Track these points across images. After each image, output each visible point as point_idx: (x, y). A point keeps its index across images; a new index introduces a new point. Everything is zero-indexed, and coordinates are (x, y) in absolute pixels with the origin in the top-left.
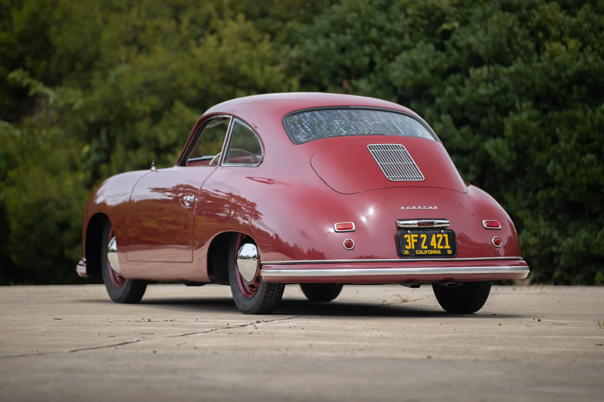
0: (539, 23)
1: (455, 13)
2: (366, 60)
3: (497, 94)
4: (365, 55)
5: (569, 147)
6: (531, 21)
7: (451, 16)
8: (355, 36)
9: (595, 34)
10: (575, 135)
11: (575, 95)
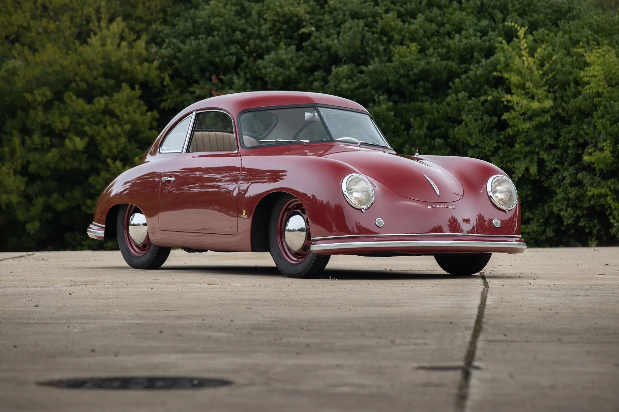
0: (383, 28)
1: (310, 19)
2: (234, 59)
3: (358, 88)
4: (232, 54)
5: (422, 133)
6: (376, 27)
7: (307, 22)
8: (222, 37)
9: (428, 38)
10: (426, 124)
11: (421, 90)
